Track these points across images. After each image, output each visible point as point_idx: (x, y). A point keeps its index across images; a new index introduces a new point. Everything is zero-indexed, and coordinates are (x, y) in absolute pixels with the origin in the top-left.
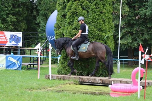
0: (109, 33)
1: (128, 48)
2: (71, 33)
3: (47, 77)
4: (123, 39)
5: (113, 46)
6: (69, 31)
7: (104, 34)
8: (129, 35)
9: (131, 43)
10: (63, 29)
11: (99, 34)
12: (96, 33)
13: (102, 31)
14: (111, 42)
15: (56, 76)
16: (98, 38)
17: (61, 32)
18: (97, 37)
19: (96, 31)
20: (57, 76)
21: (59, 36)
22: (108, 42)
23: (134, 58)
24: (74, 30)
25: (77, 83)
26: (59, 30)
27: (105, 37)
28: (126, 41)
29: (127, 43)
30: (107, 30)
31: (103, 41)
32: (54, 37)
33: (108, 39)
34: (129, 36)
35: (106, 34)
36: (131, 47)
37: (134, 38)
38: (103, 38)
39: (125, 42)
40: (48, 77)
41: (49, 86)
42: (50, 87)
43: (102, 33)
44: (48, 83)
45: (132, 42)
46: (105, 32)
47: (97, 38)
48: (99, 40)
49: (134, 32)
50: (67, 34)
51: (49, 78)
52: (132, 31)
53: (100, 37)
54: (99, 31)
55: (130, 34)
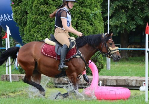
0: (96, 9)
1: (121, 32)
2: (38, 10)
3: (5, 78)
4: (114, 18)
5: (102, 29)
6: (36, 6)
7: (88, 10)
8: (121, 12)
9: (126, 24)
10: (25, 4)
11: (82, 11)
12: (77, 9)
13: (86, 6)
14: (99, 23)
15: (18, 76)
16: (81, 17)
17: (23, 8)
18: (79, 15)
19: (77, 6)
20: (20, 76)
21: (19, 14)
22: (95, 22)
23: (129, 47)
24: (43, 5)
25: (52, 85)
26: (19, 5)
27: (91, 15)
28: (118, 20)
29: (120, 24)
30: (93, 5)
31: (88, 21)
32: (7, 17)
33: (94, 18)
34: (123, 13)
35: (91, 10)
36: (125, 29)
37: (130, 16)
38: (88, 17)
39: (118, 23)
40: (7, 78)
41: (11, 91)
42: (12, 93)
43: (86, 9)
44: (8, 87)
45: (128, 22)
46: (89, 8)
47: (79, 17)
48: (82, 19)
49: (130, 7)
50: (33, 11)
51: (7, 80)
52: (126, 5)
53: (83, 15)
54: (82, 7)
55: (123, 11)
